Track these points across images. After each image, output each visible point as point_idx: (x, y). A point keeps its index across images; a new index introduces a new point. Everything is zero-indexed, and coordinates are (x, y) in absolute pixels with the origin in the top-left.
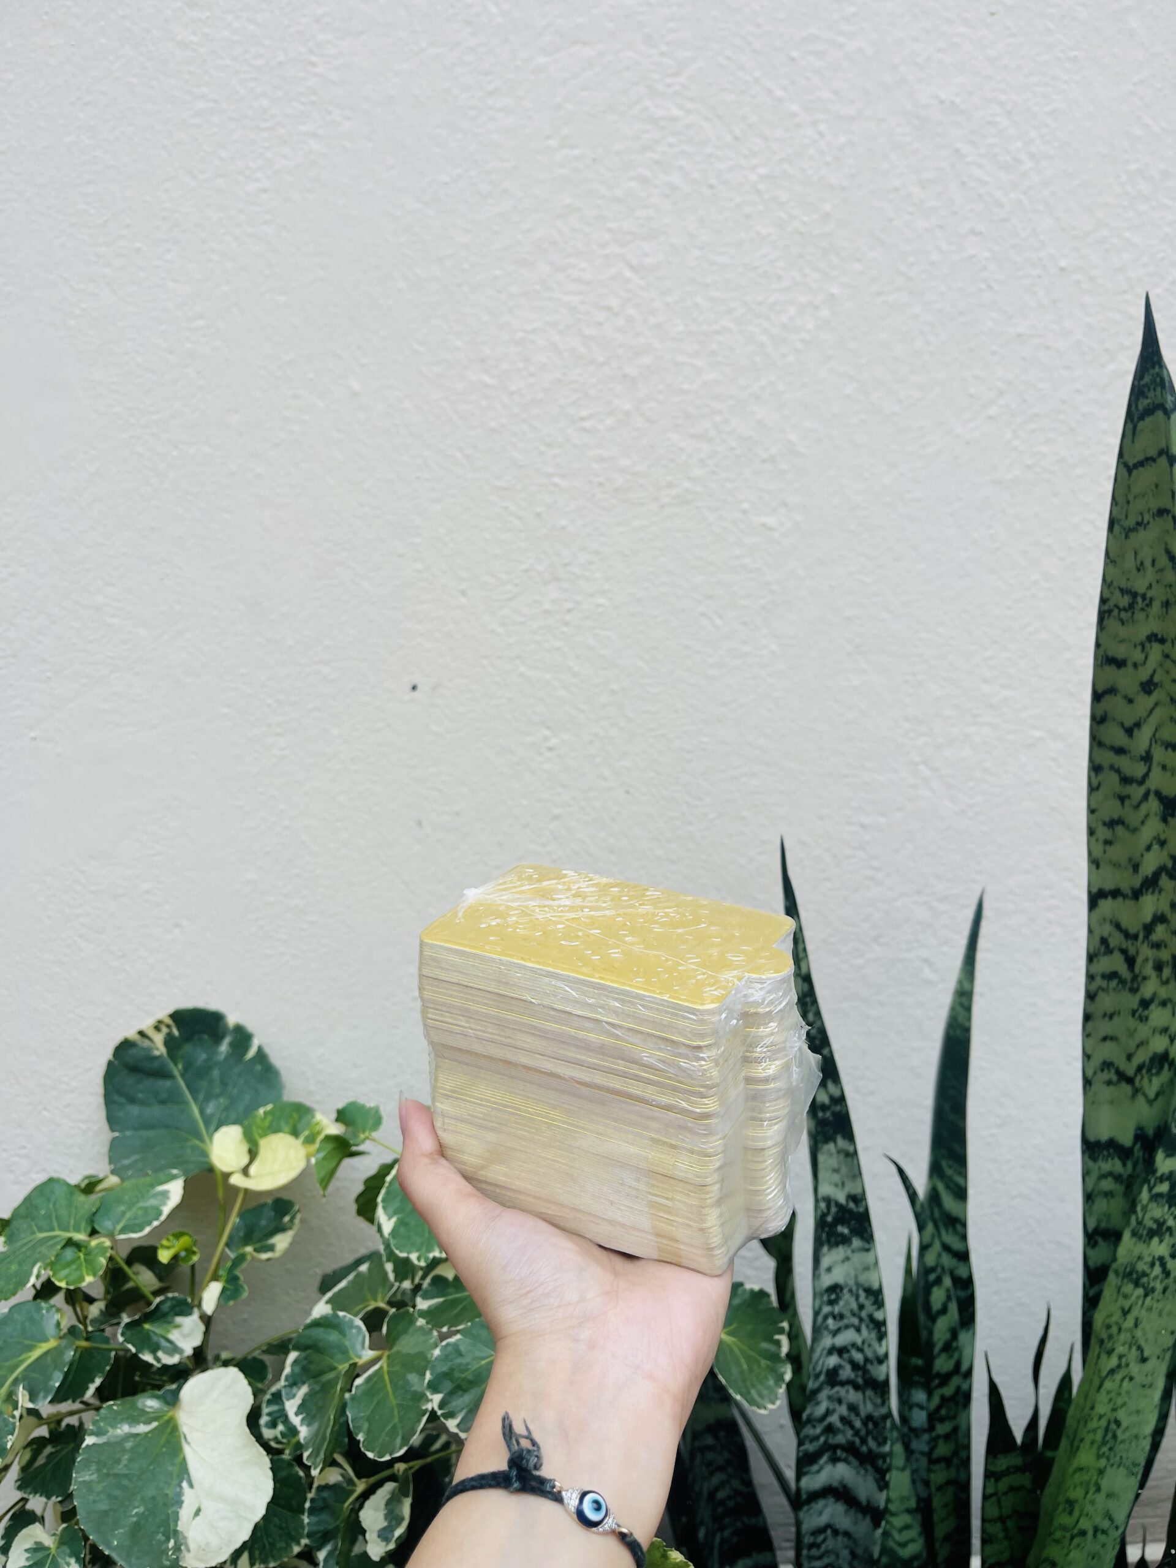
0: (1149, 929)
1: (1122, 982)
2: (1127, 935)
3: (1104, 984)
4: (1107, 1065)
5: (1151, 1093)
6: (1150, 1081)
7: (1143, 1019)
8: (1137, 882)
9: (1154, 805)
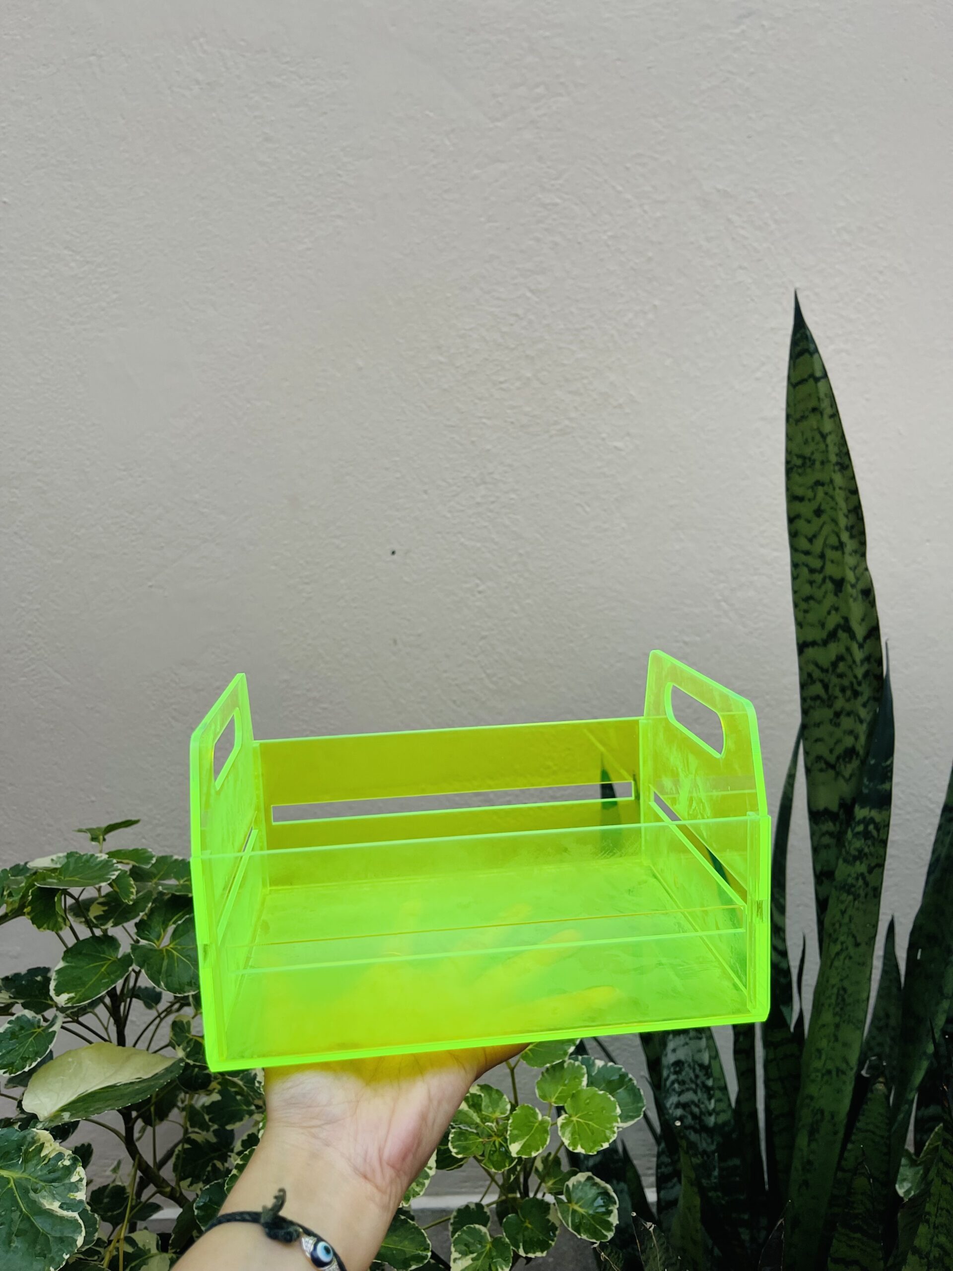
0: (835, 665)
1: (823, 701)
2: (824, 670)
3: (812, 704)
4: (819, 758)
5: (847, 775)
6: (845, 767)
7: (837, 725)
8: (824, 635)
9: (829, 586)
